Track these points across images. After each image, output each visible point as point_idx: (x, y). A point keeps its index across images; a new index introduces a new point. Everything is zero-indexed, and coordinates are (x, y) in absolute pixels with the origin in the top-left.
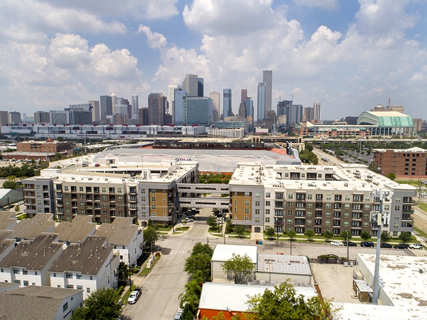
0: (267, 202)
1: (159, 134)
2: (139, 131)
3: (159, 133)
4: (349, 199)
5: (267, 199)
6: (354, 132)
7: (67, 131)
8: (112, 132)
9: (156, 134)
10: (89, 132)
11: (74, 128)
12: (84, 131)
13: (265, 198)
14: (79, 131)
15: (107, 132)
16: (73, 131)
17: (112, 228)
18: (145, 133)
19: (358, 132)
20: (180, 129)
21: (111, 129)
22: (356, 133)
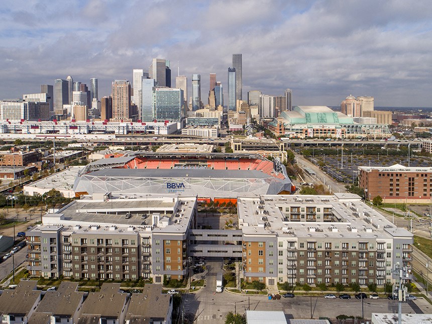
0: (280, 251)
1: (130, 134)
2: (108, 130)
3: (128, 132)
4: (355, 247)
5: (280, 249)
6: (329, 130)
7: (24, 130)
8: (77, 131)
9: (125, 133)
10: (51, 132)
11: (33, 127)
12: (44, 131)
13: (278, 248)
14: (38, 131)
15: (70, 131)
16: (32, 131)
17: (144, 300)
18: (113, 132)
19: (333, 130)
20: (152, 128)
21: (75, 127)
22: (331, 132)
